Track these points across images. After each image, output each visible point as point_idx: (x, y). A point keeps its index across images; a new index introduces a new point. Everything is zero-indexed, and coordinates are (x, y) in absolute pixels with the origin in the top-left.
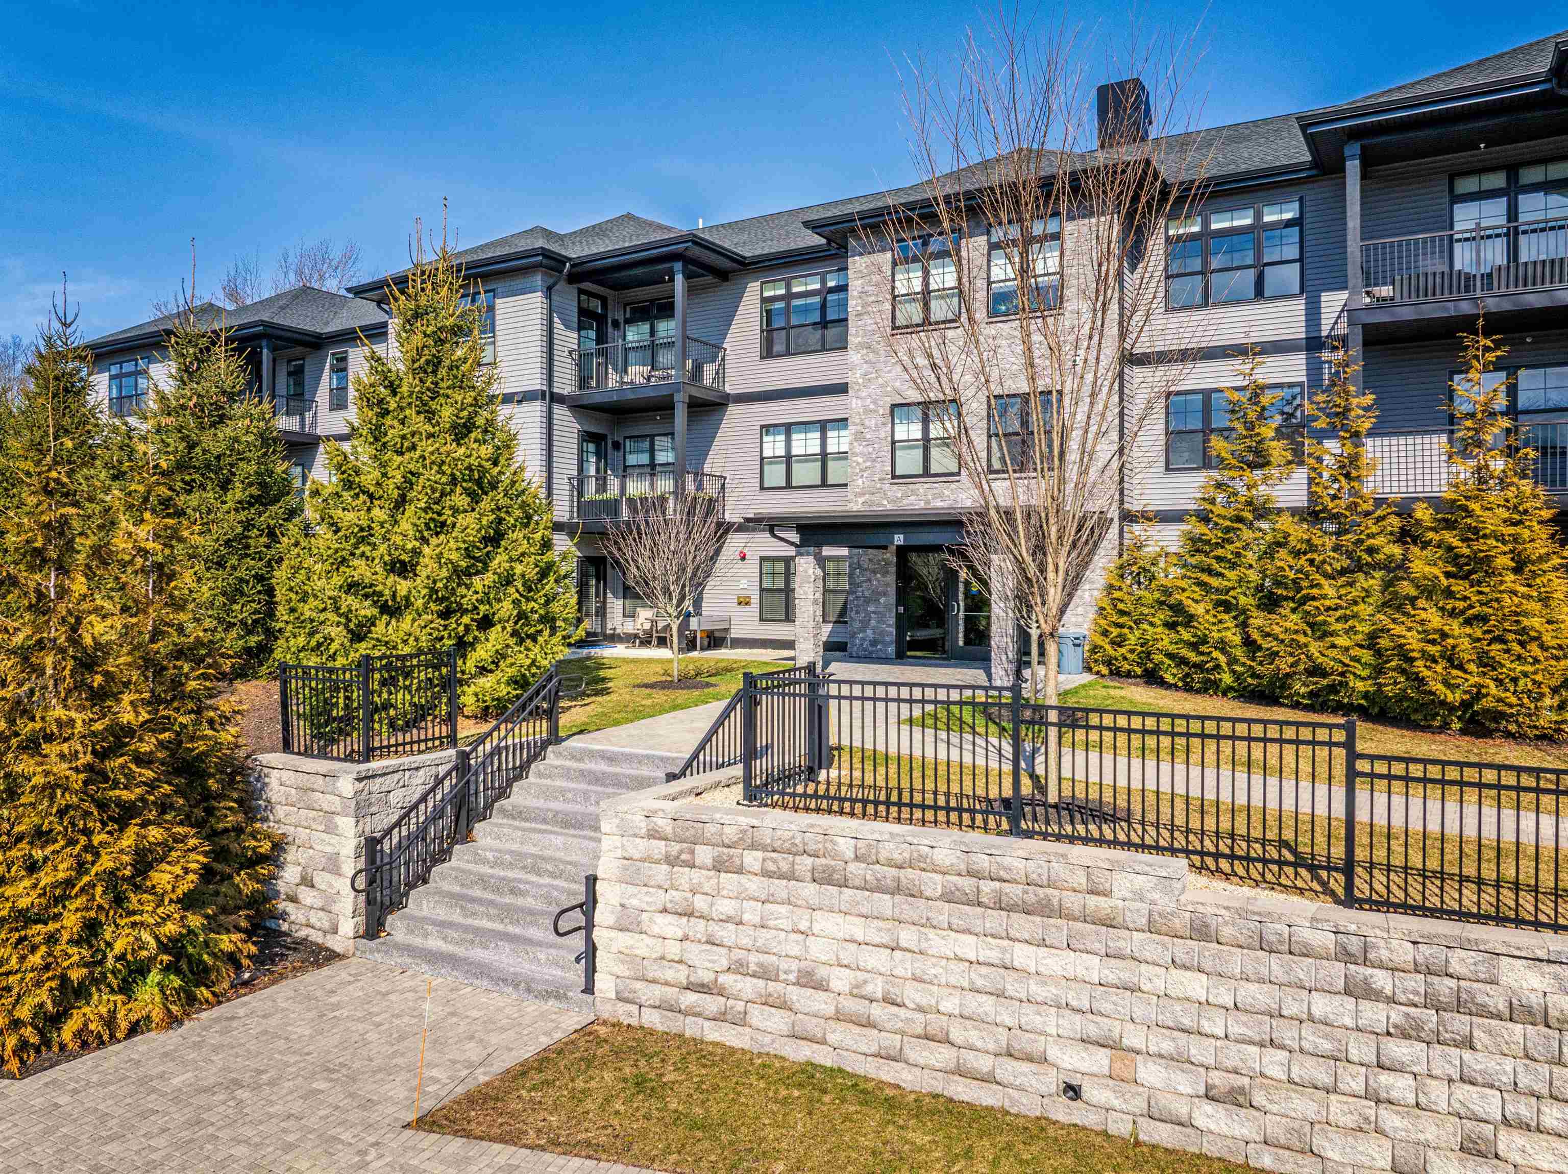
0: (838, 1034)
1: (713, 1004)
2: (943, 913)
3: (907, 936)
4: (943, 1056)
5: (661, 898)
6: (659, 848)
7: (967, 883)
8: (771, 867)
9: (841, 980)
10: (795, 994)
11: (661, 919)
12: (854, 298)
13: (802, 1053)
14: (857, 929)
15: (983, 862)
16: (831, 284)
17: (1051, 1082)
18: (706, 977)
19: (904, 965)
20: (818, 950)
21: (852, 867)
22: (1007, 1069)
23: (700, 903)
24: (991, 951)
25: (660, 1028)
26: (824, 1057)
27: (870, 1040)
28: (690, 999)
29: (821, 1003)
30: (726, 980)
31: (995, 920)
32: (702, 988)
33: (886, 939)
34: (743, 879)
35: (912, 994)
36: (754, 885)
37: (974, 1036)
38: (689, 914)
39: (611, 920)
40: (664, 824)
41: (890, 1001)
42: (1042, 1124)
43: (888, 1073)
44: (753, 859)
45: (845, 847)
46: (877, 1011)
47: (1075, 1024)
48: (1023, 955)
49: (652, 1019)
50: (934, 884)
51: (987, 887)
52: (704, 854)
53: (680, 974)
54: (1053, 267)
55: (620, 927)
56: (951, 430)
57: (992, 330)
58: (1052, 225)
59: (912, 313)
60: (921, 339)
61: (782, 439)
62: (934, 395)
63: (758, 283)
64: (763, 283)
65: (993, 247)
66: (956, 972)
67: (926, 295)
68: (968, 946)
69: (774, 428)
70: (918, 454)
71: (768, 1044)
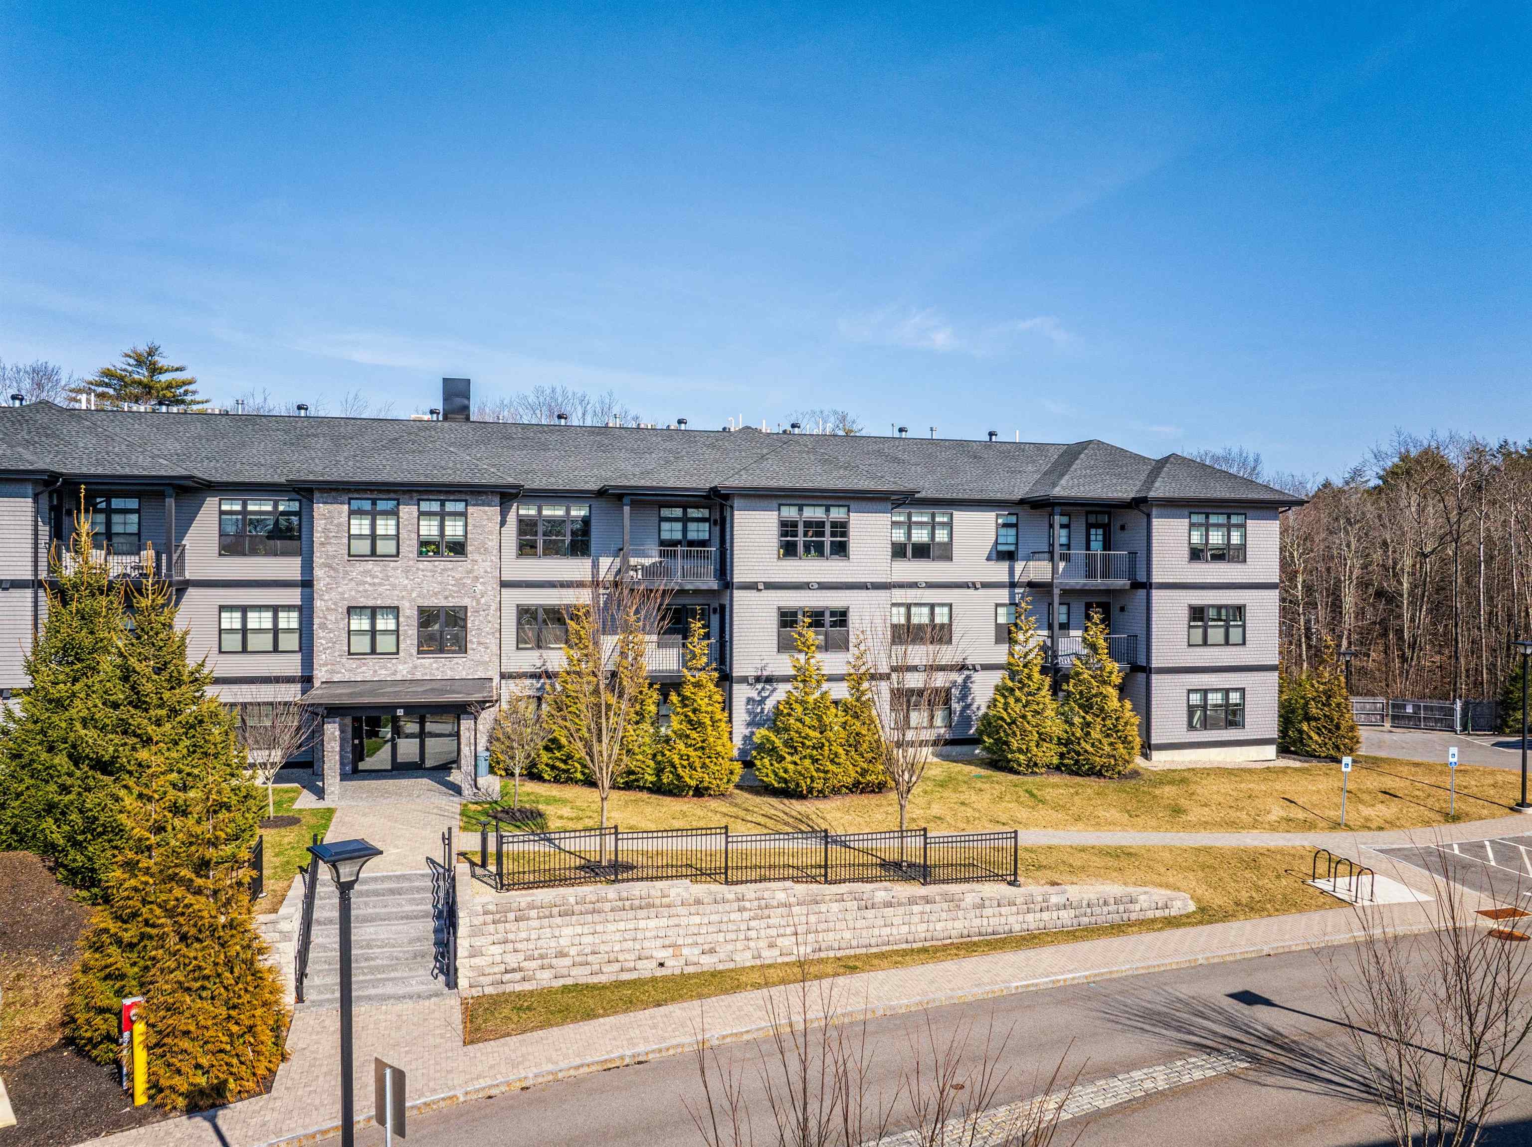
0: (575, 972)
1: (518, 976)
2: (610, 917)
3: (599, 928)
4: (616, 967)
5: (490, 939)
6: (489, 918)
7: (620, 904)
8: (541, 914)
9: (573, 951)
10: (554, 962)
11: (493, 947)
13: (560, 982)
14: (579, 930)
15: (624, 895)
16: (282, 509)
17: (654, 964)
18: (516, 965)
19: (597, 939)
20: (563, 942)
21: (575, 907)
22: (640, 964)
23: (511, 936)
24: (631, 925)
25: (494, 992)
26: (569, 981)
27: (587, 970)
28: (507, 977)
29: (567, 961)
30: (525, 964)
31: (631, 914)
32: (513, 970)
33: (592, 931)
34: (530, 922)
35: (603, 948)
36: (535, 923)
37: (627, 957)
38: (505, 942)
39: (466, 954)
40: (491, 907)
41: (594, 953)
42: (654, 980)
43: (595, 980)
44: (533, 913)
45: (572, 900)
46: (590, 958)
47: (659, 942)
48: (642, 924)
49: (489, 990)
50: (607, 906)
51: (627, 903)
52: (511, 916)
53: (502, 968)
54: (460, 531)
55: (472, 956)
56: (392, 625)
57: (421, 565)
58: (460, 507)
59: (364, 547)
60: (370, 565)
61: (238, 615)
62: (379, 603)
63: (217, 499)
64: (220, 500)
65: (421, 514)
66: (618, 937)
67: (373, 537)
68: (622, 926)
69: (231, 608)
70: (367, 639)
71: (545, 984)
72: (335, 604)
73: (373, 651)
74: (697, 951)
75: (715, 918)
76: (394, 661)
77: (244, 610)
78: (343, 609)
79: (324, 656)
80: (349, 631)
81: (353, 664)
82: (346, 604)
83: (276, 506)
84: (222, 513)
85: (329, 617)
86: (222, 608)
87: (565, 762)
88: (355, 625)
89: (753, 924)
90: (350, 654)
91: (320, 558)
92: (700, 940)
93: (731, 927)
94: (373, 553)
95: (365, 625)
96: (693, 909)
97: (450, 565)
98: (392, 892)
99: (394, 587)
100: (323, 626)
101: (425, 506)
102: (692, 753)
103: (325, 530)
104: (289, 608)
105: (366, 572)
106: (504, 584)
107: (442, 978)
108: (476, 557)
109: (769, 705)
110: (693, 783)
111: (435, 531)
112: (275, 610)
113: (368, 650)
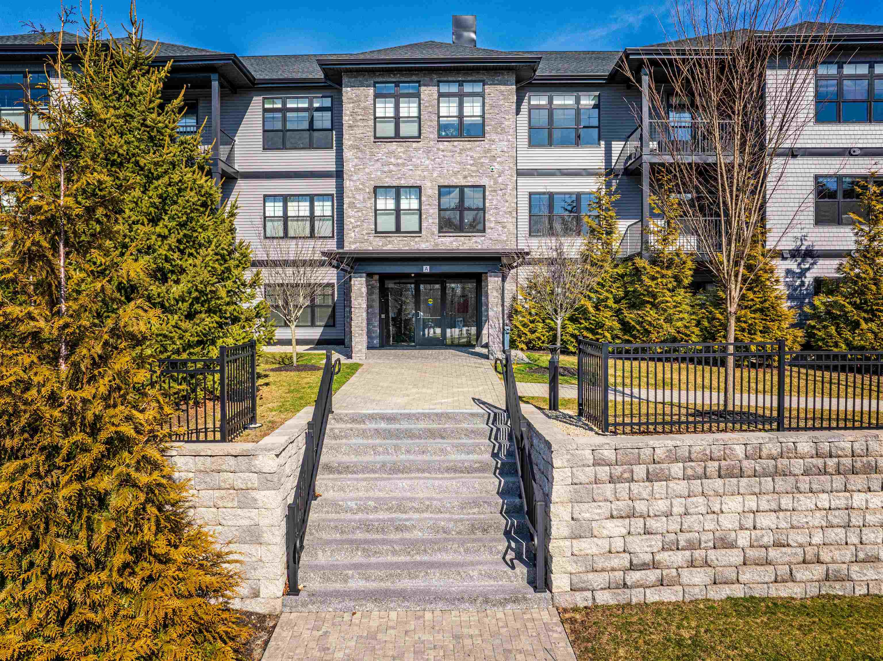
0: (746, 576)
1: (653, 576)
2: (804, 483)
3: (786, 502)
4: (819, 571)
5: (605, 509)
6: (603, 472)
7: (820, 462)
8: (690, 472)
9: (743, 539)
10: (712, 555)
11: (610, 524)
12: (346, 115)
14: (752, 503)
15: (825, 447)
16: (316, 105)
18: (648, 558)
21: (746, 463)
22: (858, 570)
23: (641, 507)
24: (840, 500)
25: (612, 602)
26: (738, 591)
27: (768, 573)
28: (634, 577)
29: (734, 556)
30: (663, 557)
31: (838, 481)
32: (644, 566)
33: (774, 506)
34: (671, 484)
35: (795, 537)
36: (681, 487)
37: (837, 555)
38: (632, 515)
39: (566, 532)
40: (609, 454)
41: (778, 545)
43: (783, 591)
44: (677, 469)
45: (739, 450)
46: (773, 553)
48: (858, 500)
49: (604, 597)
50: (798, 466)
51: (831, 462)
52: (640, 471)
53: (624, 561)
54: (478, 111)
55: (575, 537)
56: (415, 205)
57: (441, 146)
58: (478, 88)
59: (388, 130)
60: (393, 146)
61: (280, 205)
62: (403, 183)
63: (261, 98)
64: (264, 99)
65: (441, 95)
66: (818, 519)
67: (397, 119)
68: (824, 500)
69: (274, 197)
70: (392, 219)
71: (697, 593)
72: (363, 184)
73: (398, 230)
76: (417, 239)
77: (285, 199)
78: (369, 189)
79: (353, 235)
80: (376, 210)
81: (380, 242)
82: (373, 183)
83: (311, 103)
84: (265, 110)
85: (357, 197)
86: (266, 198)
88: (381, 204)
90: (376, 232)
91: (349, 140)
94: (397, 135)
95: (391, 204)
97: (468, 145)
99: (416, 166)
100: (352, 205)
101: (444, 88)
103: (353, 114)
104: (323, 197)
105: (391, 153)
107: (521, 570)
108: (494, 137)
111: (454, 111)
112: (312, 198)
113: (393, 229)
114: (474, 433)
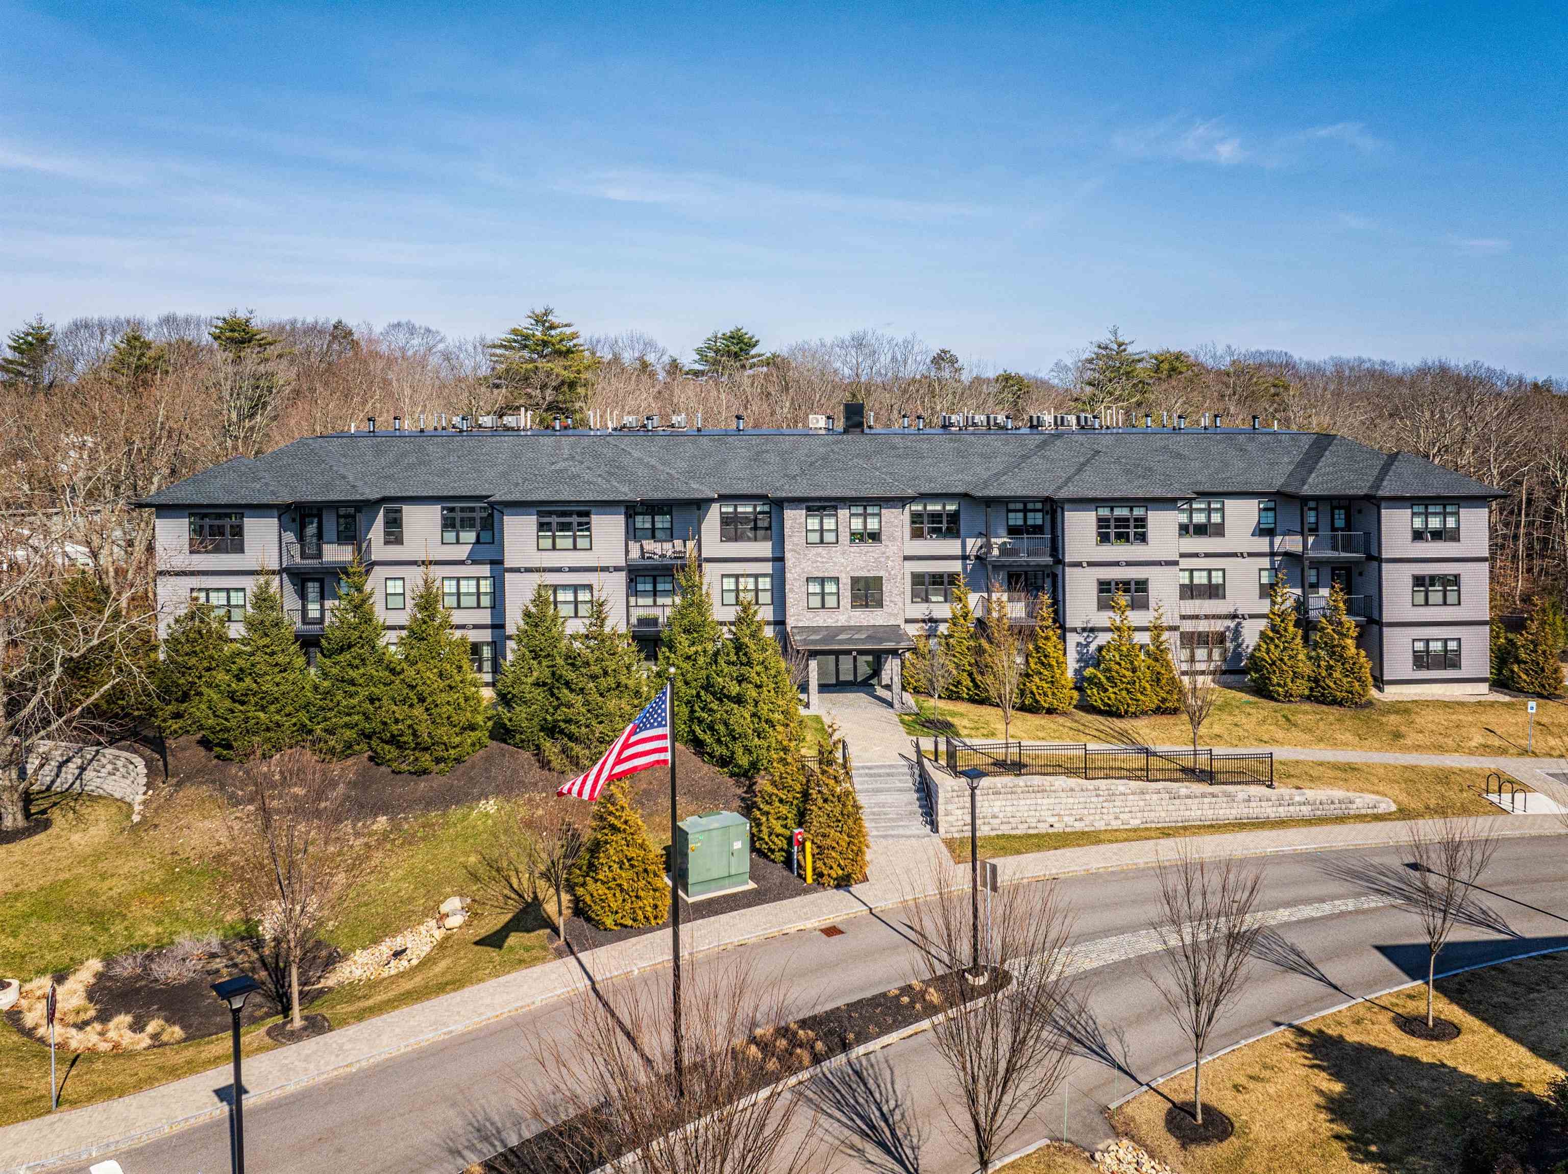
2: (1022, 796)
3: (1015, 803)
4: (1026, 825)
5: (956, 806)
6: (955, 794)
7: (1026, 789)
8: (983, 793)
9: (1001, 815)
12: (787, 528)
13: (993, 833)
14: (1004, 803)
16: (758, 509)
17: (1048, 825)
19: (1014, 809)
20: (996, 810)
21: (1001, 790)
22: (1039, 825)
24: (1033, 802)
25: (958, 836)
26: (1000, 833)
27: (1009, 827)
28: (965, 828)
29: (998, 821)
31: (1033, 795)
33: (1011, 804)
35: (1018, 814)
37: (1032, 820)
38: (964, 808)
39: (943, 814)
40: (956, 788)
41: (1013, 817)
42: (1048, 834)
43: (1014, 832)
45: (999, 785)
47: (1050, 813)
48: (1039, 801)
49: (956, 835)
50: (1019, 790)
52: (967, 793)
53: (962, 823)
54: (876, 526)
55: (946, 815)
56: (834, 590)
57: (852, 549)
58: (876, 510)
59: (814, 537)
60: (820, 550)
61: (733, 580)
62: (826, 575)
63: (719, 505)
64: (721, 506)
65: (852, 515)
66: (1026, 808)
67: (822, 531)
68: (1028, 802)
69: (729, 576)
70: (819, 598)
71: (986, 833)
72: (799, 575)
73: (823, 607)
74: (1072, 819)
75: (1082, 800)
76: (836, 613)
77: (737, 577)
78: (804, 579)
79: (792, 610)
80: (808, 594)
81: (810, 615)
82: (806, 575)
83: (755, 508)
84: (722, 514)
85: (796, 583)
86: (723, 576)
87: (956, 687)
88: (812, 589)
89: (1105, 804)
90: (808, 608)
91: (789, 545)
92: (1074, 812)
93: (1092, 806)
94: (822, 542)
95: (818, 589)
96: (1069, 794)
97: (871, 549)
98: (888, 775)
99: (835, 563)
100: (792, 590)
101: (854, 510)
102: (1045, 685)
103: (792, 527)
104: (765, 575)
105: (819, 554)
106: (906, 558)
107: (928, 827)
108: (888, 543)
109: (1093, 647)
110: (1046, 706)
111: (860, 526)
112: (756, 577)
113: (819, 606)
114: (904, 774)
